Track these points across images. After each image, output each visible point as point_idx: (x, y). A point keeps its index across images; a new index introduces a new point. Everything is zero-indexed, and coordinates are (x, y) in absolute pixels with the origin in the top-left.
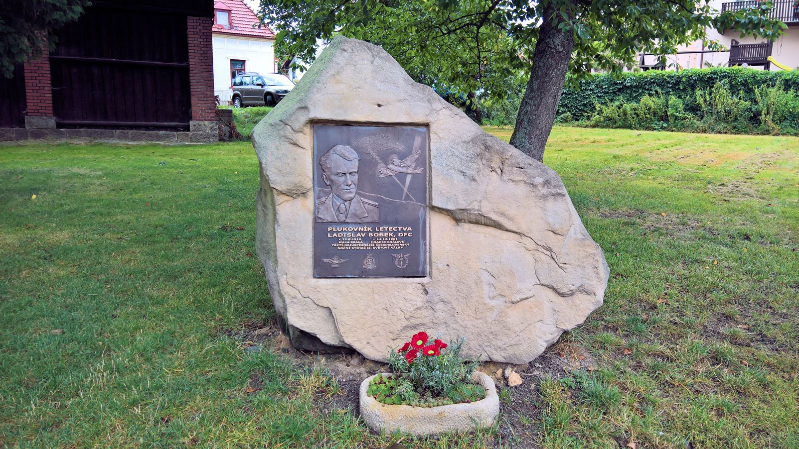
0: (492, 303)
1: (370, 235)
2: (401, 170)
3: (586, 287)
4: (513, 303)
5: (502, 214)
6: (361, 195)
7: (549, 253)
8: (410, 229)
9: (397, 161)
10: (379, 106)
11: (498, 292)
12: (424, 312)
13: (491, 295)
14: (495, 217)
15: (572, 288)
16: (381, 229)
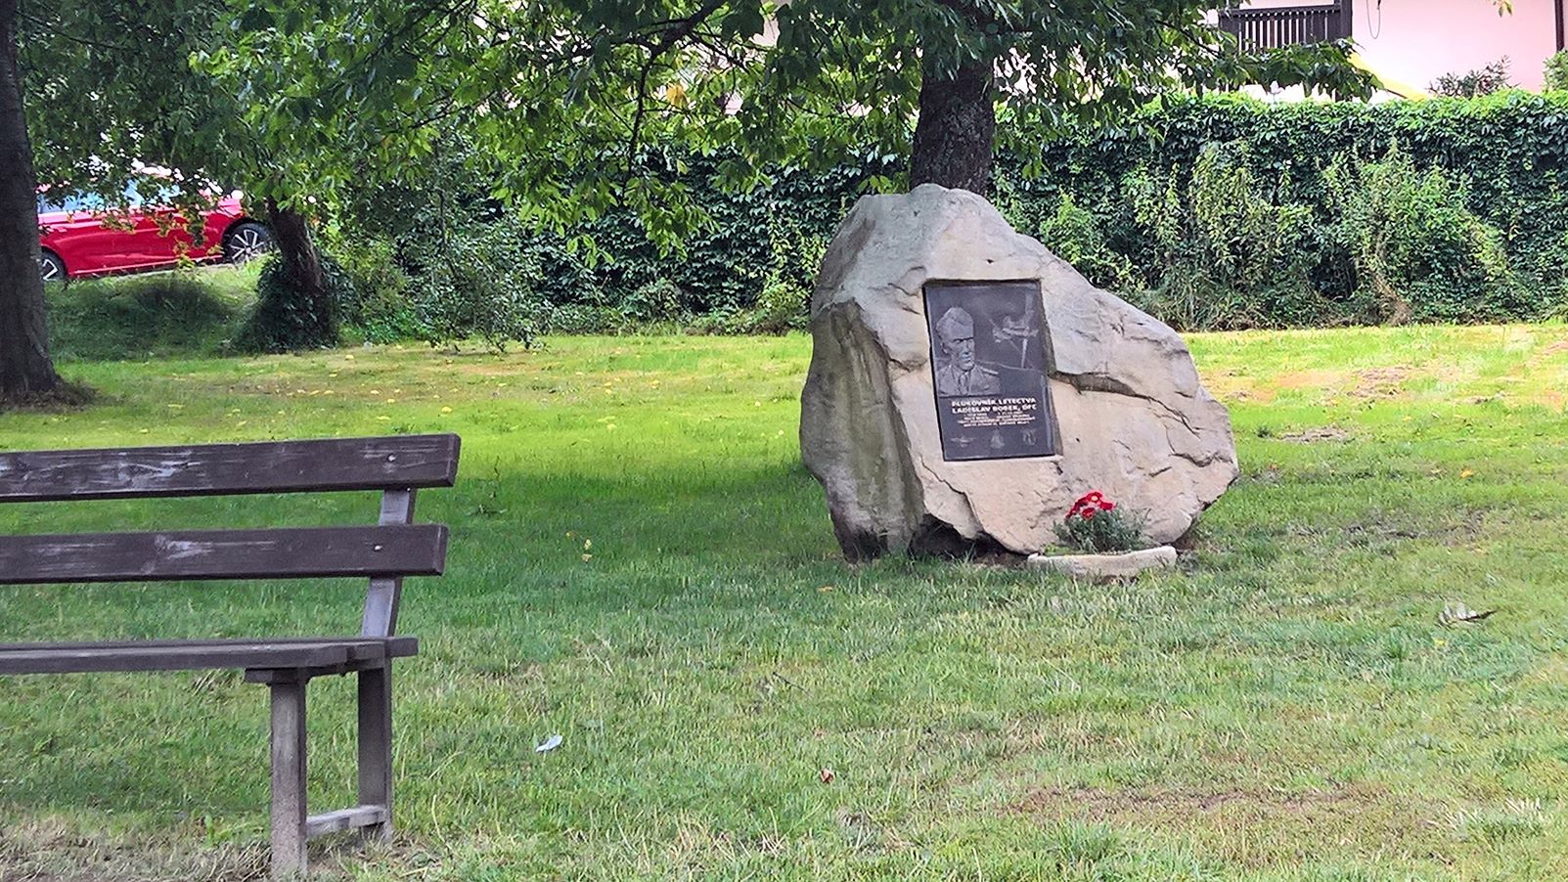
0: (1131, 477)
1: (995, 409)
2: (1017, 333)
3: (1222, 454)
4: (1153, 475)
5: (1130, 376)
6: (978, 363)
7: (1179, 418)
8: (1033, 400)
9: (1011, 324)
10: (990, 261)
11: (1136, 464)
12: (1061, 493)
13: (1129, 469)
14: (1123, 380)
15: (1209, 455)
16: (1005, 402)
